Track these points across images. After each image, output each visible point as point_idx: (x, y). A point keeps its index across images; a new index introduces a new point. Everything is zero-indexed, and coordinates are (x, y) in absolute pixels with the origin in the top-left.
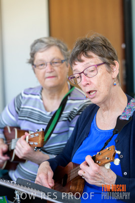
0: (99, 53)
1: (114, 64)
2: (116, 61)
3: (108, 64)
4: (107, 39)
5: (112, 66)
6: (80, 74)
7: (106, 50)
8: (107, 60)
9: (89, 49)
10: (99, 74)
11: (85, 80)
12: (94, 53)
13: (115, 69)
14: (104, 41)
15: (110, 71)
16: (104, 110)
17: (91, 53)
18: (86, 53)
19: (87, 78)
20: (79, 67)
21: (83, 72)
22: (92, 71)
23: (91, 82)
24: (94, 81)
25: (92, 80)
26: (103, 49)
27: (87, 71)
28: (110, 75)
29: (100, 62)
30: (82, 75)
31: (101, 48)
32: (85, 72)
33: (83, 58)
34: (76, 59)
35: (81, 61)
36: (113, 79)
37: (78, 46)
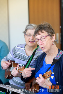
0: (47, 31)
1: (53, 36)
2: (54, 34)
3: (51, 36)
4: (50, 25)
6: (39, 40)
7: (50, 29)
8: (50, 34)
9: (43, 29)
10: (47, 40)
11: (41, 42)
12: (45, 31)
14: (49, 25)
16: (49, 55)
17: (43, 31)
18: (41, 31)
19: (42, 42)
20: (38, 37)
21: (40, 39)
23: (43, 43)
24: (45, 43)
25: (44, 42)
26: (49, 29)
27: (42, 38)
28: (51, 40)
29: (47, 35)
30: (40, 40)
33: (40, 33)
34: (37, 33)
36: (53, 42)
37: (38, 28)
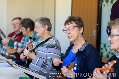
1: (82, 28)
2: (82, 27)
5: (80, 28)
8: (79, 26)
10: (74, 30)
11: (69, 32)
13: (81, 30)
15: (79, 30)
17: (73, 22)
18: (71, 22)
19: (69, 31)
22: (72, 29)
25: (71, 32)
28: (79, 32)
30: (68, 30)
31: (77, 21)
32: (69, 29)
33: (69, 23)
35: (68, 24)
